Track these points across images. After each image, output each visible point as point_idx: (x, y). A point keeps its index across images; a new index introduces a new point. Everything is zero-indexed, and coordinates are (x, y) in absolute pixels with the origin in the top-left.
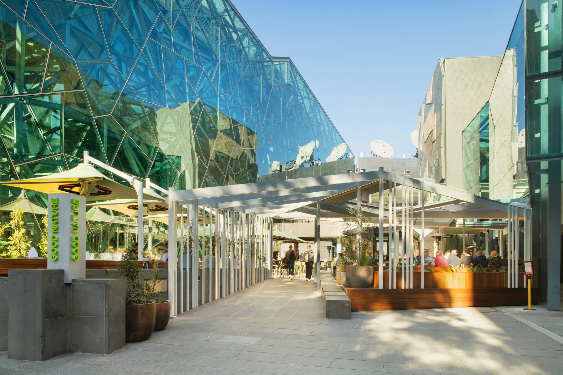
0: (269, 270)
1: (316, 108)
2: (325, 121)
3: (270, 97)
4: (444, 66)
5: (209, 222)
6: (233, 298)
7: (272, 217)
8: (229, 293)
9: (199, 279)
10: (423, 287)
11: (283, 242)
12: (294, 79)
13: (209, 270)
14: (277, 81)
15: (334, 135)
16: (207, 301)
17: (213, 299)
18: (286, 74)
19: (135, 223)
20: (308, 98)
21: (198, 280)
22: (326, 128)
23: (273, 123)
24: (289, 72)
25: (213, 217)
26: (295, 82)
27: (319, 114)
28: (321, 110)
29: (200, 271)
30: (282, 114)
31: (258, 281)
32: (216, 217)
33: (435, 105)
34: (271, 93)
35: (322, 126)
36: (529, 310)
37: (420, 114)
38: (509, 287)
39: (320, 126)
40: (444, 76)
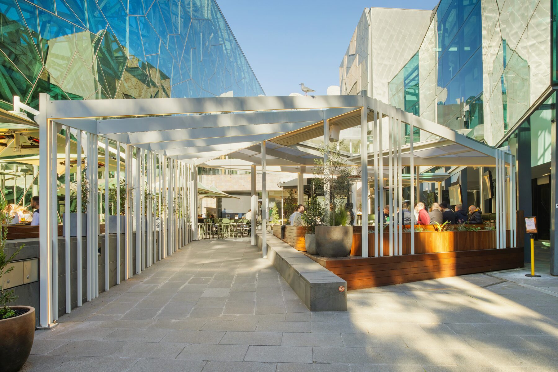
0: (194, 230)
1: (237, 52)
2: (246, 67)
3: (189, 30)
4: (370, 15)
5: (116, 169)
6: (153, 274)
7: (196, 164)
8: (146, 267)
9: (99, 251)
10: (413, 252)
11: (205, 196)
12: (215, 17)
13: (116, 236)
14: (196, 14)
15: (254, 84)
16: (114, 284)
17: (123, 279)
18: (206, 8)
19: (14, 172)
20: (230, 41)
21: (98, 254)
22: (247, 76)
23: (192, 60)
24: (209, 8)
25: (123, 161)
26: (216, 20)
27: (240, 59)
28: (241, 55)
29: (102, 239)
30: (202, 51)
31: (182, 245)
32: (127, 161)
33: (360, 55)
34: (190, 25)
35: (242, 73)
36: (533, 276)
37: (342, 66)
38: (498, 248)
39: (241, 73)
40: (370, 25)
